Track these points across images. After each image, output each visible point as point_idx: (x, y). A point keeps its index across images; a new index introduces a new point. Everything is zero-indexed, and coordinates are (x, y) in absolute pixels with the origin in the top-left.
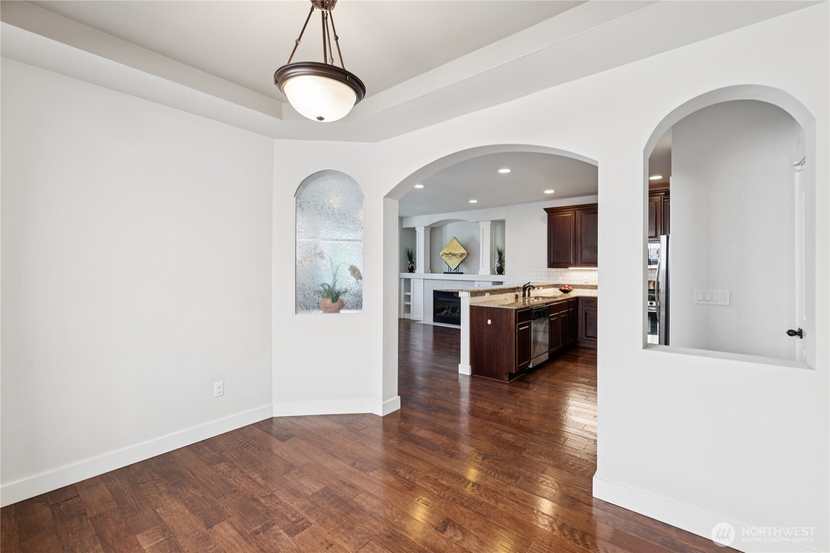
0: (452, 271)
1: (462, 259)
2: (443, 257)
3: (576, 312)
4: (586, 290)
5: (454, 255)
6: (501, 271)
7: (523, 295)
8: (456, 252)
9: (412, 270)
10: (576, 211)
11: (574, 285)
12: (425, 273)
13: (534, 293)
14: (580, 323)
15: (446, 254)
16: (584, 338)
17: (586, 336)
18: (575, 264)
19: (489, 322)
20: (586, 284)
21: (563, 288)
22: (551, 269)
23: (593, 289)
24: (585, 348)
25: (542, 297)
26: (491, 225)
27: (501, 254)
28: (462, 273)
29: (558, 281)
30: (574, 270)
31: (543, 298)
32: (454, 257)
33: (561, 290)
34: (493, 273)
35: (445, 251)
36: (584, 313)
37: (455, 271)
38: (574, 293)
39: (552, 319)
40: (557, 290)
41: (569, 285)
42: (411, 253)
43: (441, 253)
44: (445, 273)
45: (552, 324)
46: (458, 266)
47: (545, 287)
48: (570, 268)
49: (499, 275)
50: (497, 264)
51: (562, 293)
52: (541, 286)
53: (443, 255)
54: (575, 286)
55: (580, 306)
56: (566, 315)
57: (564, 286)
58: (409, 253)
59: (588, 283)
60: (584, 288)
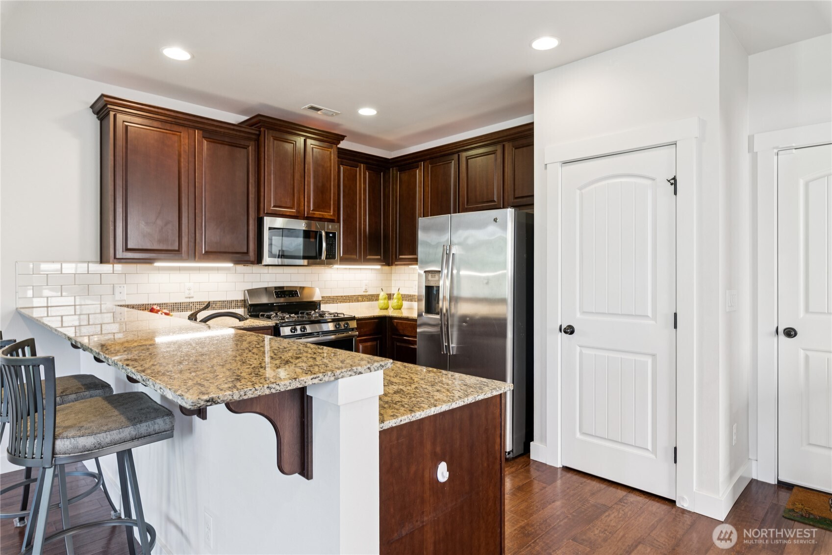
18: (190, 255)
29: (118, 297)
59: (193, 297)
60: (183, 310)
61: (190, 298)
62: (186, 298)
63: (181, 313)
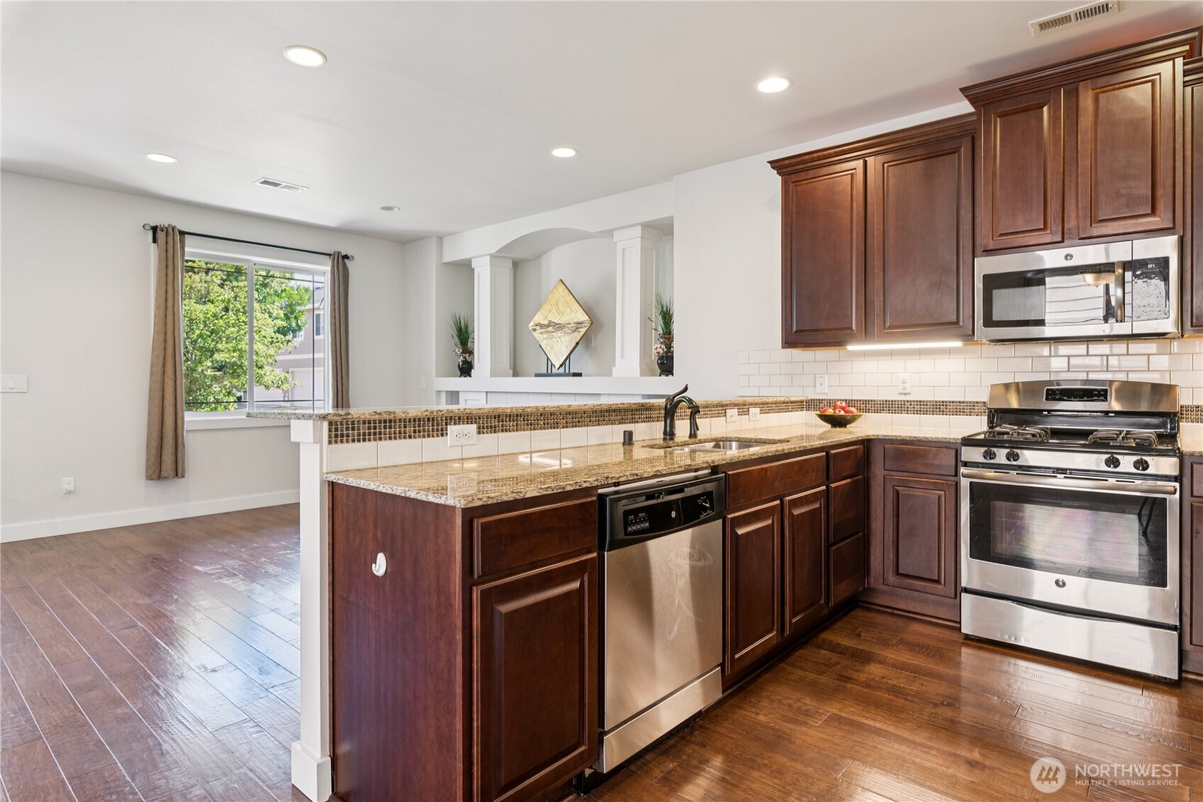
0: (555, 371)
1: (578, 336)
2: (536, 334)
3: (861, 492)
4: (904, 416)
5: (559, 327)
6: (666, 365)
7: (665, 433)
8: (563, 320)
9: (466, 369)
10: (870, 160)
11: (865, 402)
12: (491, 376)
13: (709, 427)
14: (877, 525)
15: (542, 326)
16: (892, 578)
17: (897, 572)
18: (866, 333)
19: (380, 566)
20: (902, 398)
21: (830, 412)
22: (796, 353)
23: (926, 413)
24: (892, 612)
25: (739, 440)
26: (642, 238)
27: (667, 317)
28: (580, 375)
29: (819, 389)
30: (865, 354)
31: (745, 443)
32: (559, 334)
33: (826, 418)
34: (646, 373)
35: (539, 318)
36: (890, 495)
37: (562, 370)
38: (866, 427)
39: (741, 531)
40: (811, 416)
41: (850, 403)
42: (467, 327)
43: (532, 324)
44: (537, 375)
45: (734, 548)
46: (569, 357)
47: (768, 407)
48: (851, 347)
49: (663, 377)
50: (657, 348)
51: (827, 426)
52: (755, 405)
53: (535, 330)
54: (869, 406)
55: (878, 471)
56: (817, 505)
57: (833, 403)
58: (460, 330)
59: (909, 394)
60: (895, 410)
61: (905, 394)
62: (900, 394)
63: (894, 414)
